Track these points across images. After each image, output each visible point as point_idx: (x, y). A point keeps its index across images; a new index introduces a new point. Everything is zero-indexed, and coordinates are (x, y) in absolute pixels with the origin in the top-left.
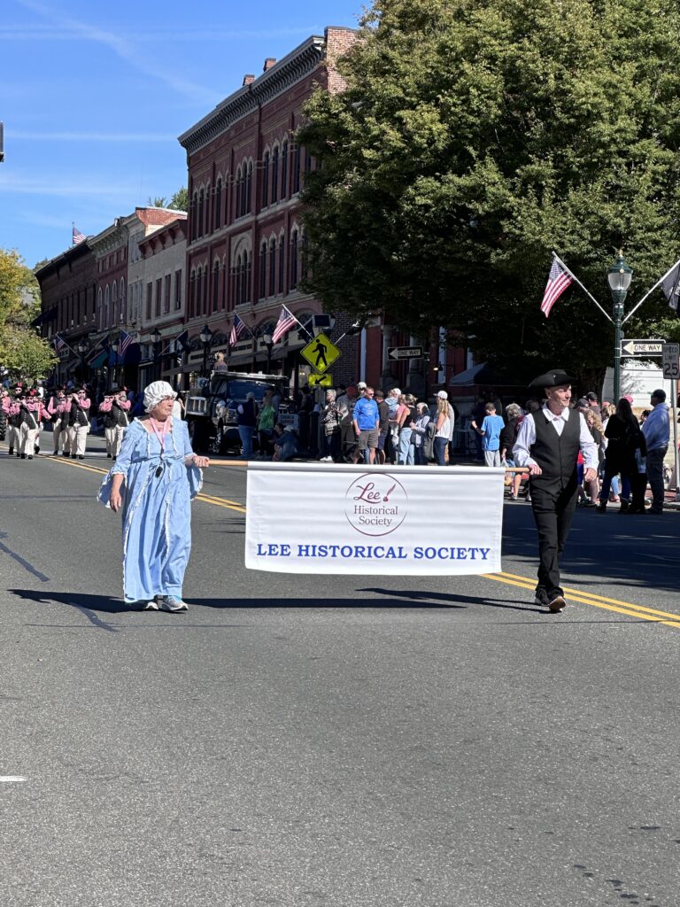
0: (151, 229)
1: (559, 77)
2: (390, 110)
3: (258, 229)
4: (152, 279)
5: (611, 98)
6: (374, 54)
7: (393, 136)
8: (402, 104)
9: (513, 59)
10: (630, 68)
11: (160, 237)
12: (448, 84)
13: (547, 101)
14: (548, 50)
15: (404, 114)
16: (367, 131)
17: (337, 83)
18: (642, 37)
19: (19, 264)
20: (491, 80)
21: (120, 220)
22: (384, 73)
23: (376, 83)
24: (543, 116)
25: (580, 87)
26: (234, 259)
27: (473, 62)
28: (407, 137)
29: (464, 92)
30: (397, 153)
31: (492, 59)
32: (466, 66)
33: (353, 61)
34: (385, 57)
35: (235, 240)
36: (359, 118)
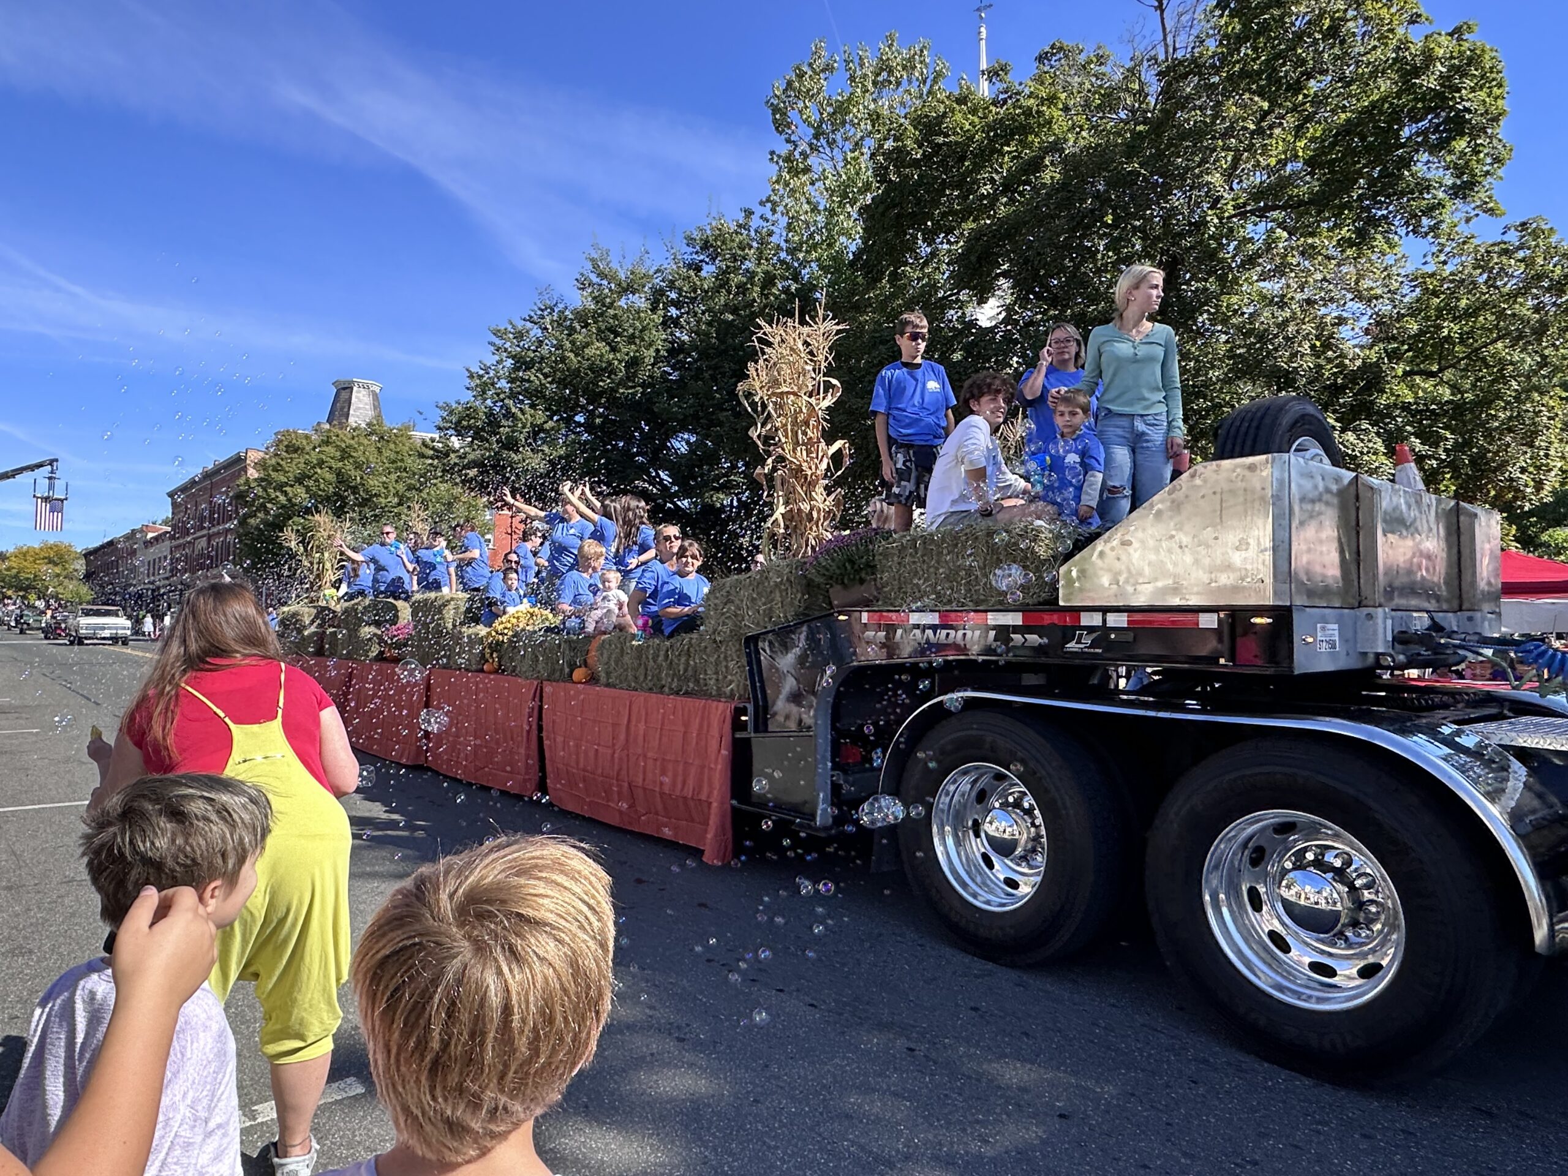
0: (150, 535)
1: (362, 478)
2: (280, 487)
3: (210, 537)
4: (151, 559)
5: (386, 488)
6: (273, 461)
7: (282, 499)
8: (286, 484)
9: (340, 469)
10: (393, 477)
11: (156, 539)
12: (309, 478)
13: (355, 487)
14: (358, 466)
15: (288, 489)
16: (269, 495)
17: (253, 473)
18: (399, 464)
19: (73, 549)
20: (330, 477)
21: (133, 530)
22: (277, 471)
23: (274, 474)
24: (354, 493)
25: (371, 482)
26: (196, 552)
27: (321, 468)
28: (289, 500)
29: (317, 480)
30: (283, 507)
31: (331, 468)
32: (319, 471)
33: (261, 465)
34: (278, 464)
35: (197, 542)
36: (265, 490)
